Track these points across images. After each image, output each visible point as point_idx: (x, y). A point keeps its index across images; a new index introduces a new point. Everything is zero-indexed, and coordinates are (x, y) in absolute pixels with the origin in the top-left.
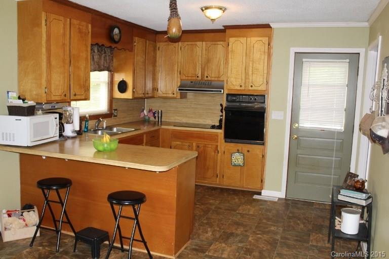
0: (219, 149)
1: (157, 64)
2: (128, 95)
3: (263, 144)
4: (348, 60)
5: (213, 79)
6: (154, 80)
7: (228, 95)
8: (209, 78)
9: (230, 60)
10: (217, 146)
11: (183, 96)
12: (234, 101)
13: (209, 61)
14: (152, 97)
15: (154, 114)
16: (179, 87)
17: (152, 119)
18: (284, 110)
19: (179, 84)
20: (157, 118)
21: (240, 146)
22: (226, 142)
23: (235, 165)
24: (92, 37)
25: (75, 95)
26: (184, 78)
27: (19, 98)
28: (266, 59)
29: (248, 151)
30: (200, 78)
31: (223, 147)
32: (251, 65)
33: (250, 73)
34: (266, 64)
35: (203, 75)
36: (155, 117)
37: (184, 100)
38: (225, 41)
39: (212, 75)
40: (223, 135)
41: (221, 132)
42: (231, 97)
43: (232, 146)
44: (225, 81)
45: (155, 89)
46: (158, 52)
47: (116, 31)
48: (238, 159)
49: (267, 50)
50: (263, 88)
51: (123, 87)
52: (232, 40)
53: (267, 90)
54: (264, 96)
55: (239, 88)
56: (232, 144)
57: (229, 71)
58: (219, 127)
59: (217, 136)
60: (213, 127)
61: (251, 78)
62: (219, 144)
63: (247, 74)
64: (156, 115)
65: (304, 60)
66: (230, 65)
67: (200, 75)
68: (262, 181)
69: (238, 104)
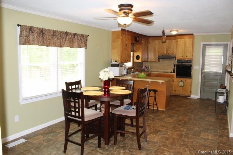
0: (174, 80)
1: (149, 49)
2: (140, 61)
3: (191, 78)
4: (223, 47)
5: (171, 54)
6: (148, 55)
7: (177, 60)
8: (169, 54)
9: (178, 47)
10: (173, 79)
11: (159, 61)
12: (180, 62)
13: (169, 47)
14: (147, 61)
15: (147, 68)
16: (158, 57)
17: (146, 70)
18: (199, 65)
19: (157, 56)
20: (148, 69)
21: (182, 79)
22: (177, 77)
23: (180, 86)
24: (132, 41)
25: (128, 60)
26: (159, 54)
27: (115, 61)
28: (192, 47)
29: (185, 81)
30: (166, 54)
31: (175, 80)
32: (186, 49)
33: (186, 51)
34: (192, 48)
35: (167, 53)
36: (147, 69)
37: (159, 62)
38: (176, 40)
39: (171, 53)
40: (175, 75)
41: (175, 74)
42: (179, 61)
43: (179, 79)
44: (176, 55)
45: (148, 58)
46: (149, 44)
47: (138, 38)
48: (181, 84)
49: (192, 43)
50: (191, 57)
51: (138, 57)
52: (179, 40)
53: (192, 58)
54: (191, 60)
55: (181, 57)
56: (179, 78)
57: (178, 51)
58: (174, 72)
59: (173, 75)
60: (171, 72)
61: (186, 53)
62: (174, 78)
63: (184, 52)
64: (148, 68)
65: (206, 47)
66: (178, 49)
67: (166, 53)
68: (191, 92)
69: (181, 63)
